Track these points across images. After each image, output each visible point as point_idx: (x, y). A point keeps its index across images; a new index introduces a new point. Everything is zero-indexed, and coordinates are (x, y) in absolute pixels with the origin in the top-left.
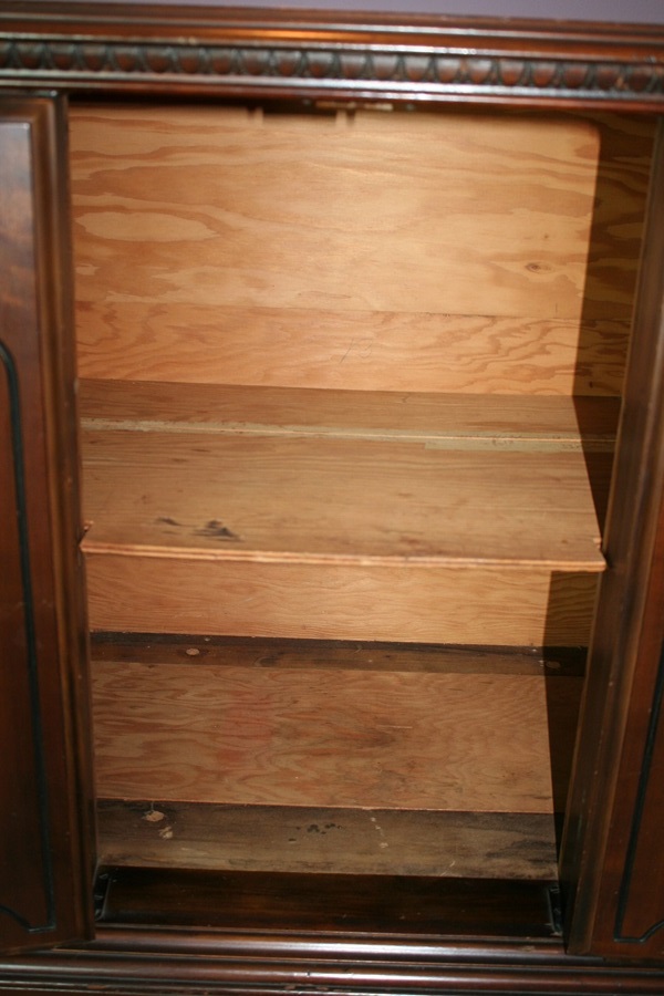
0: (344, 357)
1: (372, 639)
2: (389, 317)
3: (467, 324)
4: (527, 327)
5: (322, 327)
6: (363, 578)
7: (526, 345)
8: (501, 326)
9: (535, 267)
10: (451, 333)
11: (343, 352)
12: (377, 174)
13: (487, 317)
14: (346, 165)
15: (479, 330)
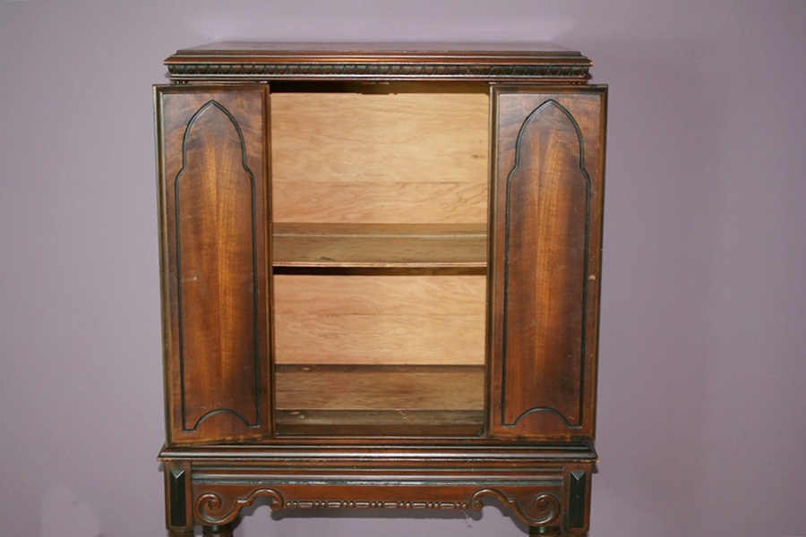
0: (382, 207)
1: (403, 363)
2: (404, 185)
3: (444, 188)
4: (474, 187)
5: (371, 192)
6: (397, 328)
7: (475, 197)
8: (461, 188)
9: (476, 157)
10: (436, 192)
11: (382, 204)
12: (395, 114)
13: (453, 183)
14: (379, 110)
15: (451, 190)
